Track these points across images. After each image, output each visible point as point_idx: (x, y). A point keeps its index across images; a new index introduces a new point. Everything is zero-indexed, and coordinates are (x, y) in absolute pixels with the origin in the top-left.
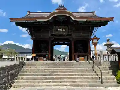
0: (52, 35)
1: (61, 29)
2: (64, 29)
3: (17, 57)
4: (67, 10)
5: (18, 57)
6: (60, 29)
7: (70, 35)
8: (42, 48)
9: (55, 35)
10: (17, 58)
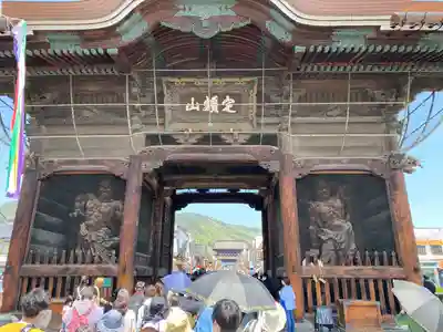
0: (152, 139)
2: (229, 102)
6: (200, 99)
7: (271, 140)
8: (88, 227)
9: (168, 139)
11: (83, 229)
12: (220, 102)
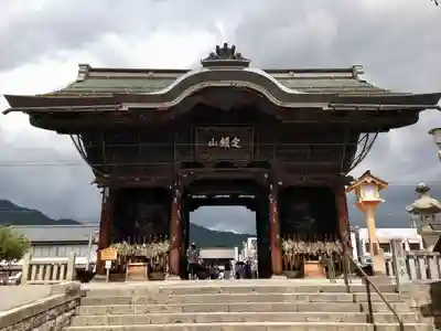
1: (224, 142)
2: (236, 141)
3: (31, 266)
4: (247, 65)
5: (38, 266)
6: (218, 140)
9: (196, 165)
10: (34, 268)
11: (137, 225)
12: (231, 140)
